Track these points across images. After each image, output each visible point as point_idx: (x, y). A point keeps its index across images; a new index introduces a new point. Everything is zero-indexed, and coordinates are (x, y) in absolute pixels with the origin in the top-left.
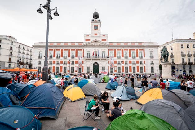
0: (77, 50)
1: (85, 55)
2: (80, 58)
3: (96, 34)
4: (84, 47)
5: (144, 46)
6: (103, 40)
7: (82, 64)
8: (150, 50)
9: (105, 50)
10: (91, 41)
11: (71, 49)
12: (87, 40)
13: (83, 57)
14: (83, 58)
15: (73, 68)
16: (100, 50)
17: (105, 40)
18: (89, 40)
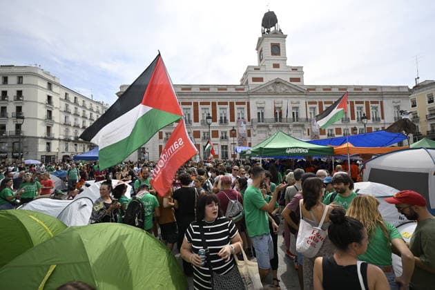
0: (232, 105)
1: (254, 116)
2: (243, 124)
3: (276, 66)
4: (251, 96)
5: (382, 94)
6: (292, 80)
7: (248, 139)
8: (394, 102)
9: (299, 103)
10: (265, 81)
11: (217, 101)
12: (255, 80)
13: (249, 120)
14: (249, 124)
15: (224, 148)
16: (286, 104)
17: (298, 80)
18: (261, 80)
